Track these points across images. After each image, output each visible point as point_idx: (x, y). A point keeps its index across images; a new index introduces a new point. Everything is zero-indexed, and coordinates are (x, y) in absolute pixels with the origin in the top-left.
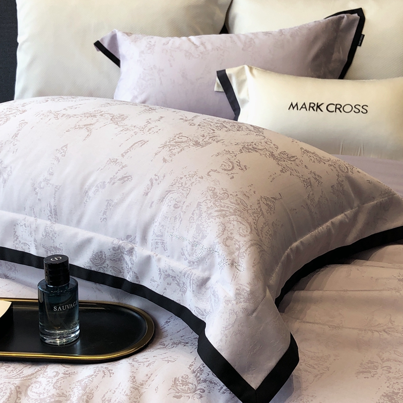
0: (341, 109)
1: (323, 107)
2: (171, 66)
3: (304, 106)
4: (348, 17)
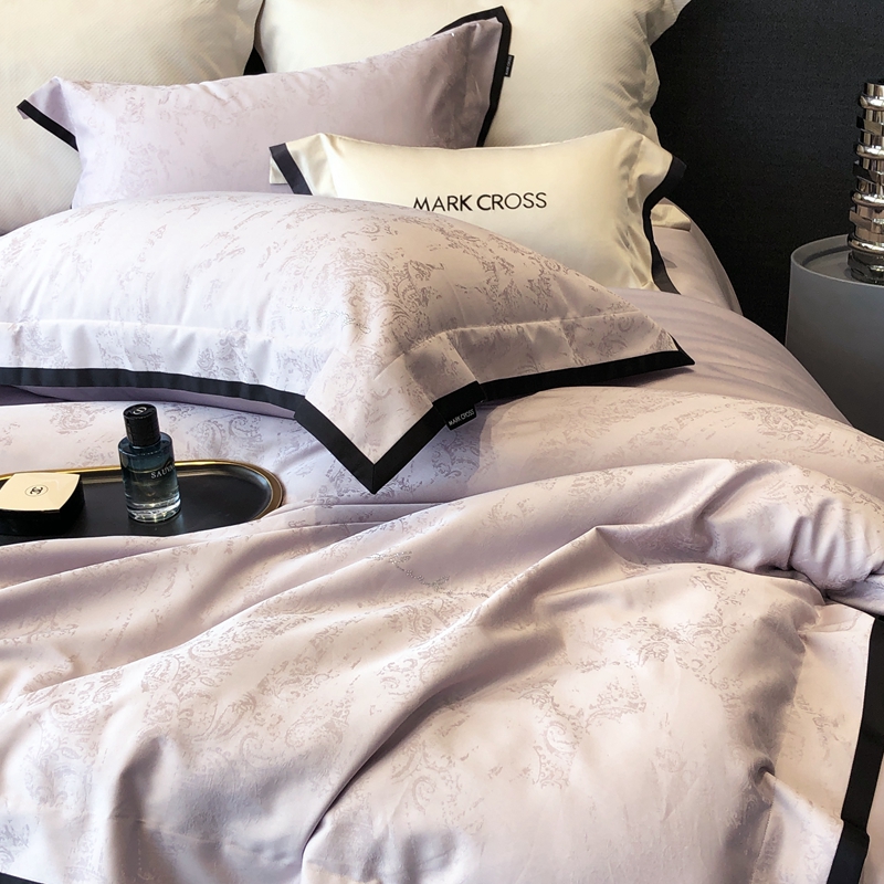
0: (502, 203)
1: (472, 203)
2: (182, 144)
3: (439, 204)
4: (482, 26)
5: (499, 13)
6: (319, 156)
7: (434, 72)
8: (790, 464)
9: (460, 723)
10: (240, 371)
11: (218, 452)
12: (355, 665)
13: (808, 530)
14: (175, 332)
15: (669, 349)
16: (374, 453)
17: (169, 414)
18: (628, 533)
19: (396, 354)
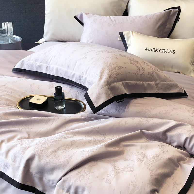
5: (179, 8)
6: (129, 36)
7: (160, 20)
8: (189, 125)
9: (95, 165)
10: (82, 82)
11: (77, 98)
12: (78, 148)
13: (188, 140)
14: (72, 72)
15: (182, 92)
16: (96, 105)
17: (70, 88)
18: (147, 133)
19: (106, 85)
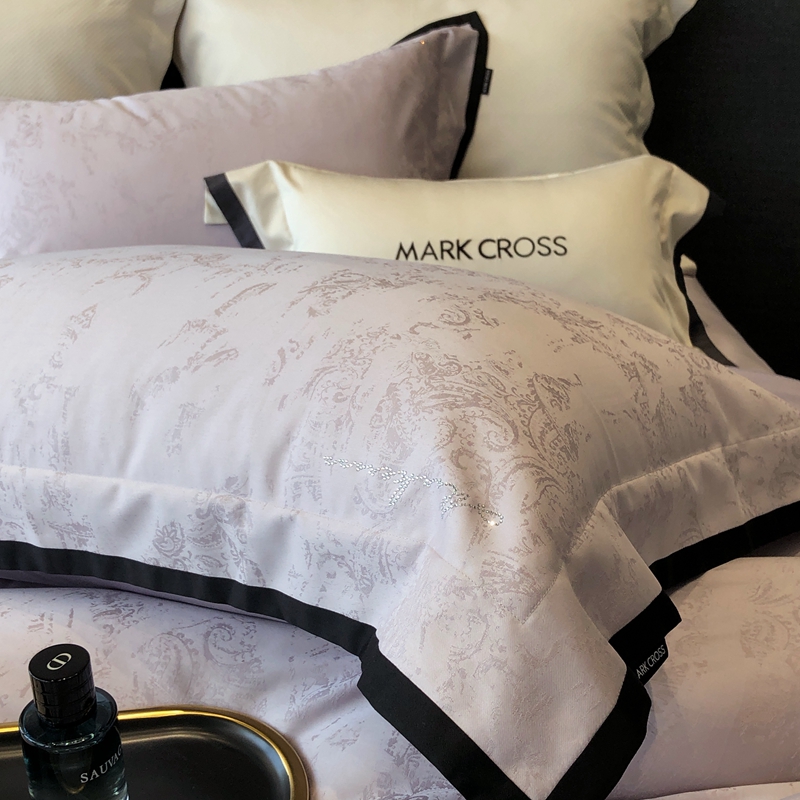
0: (511, 250)
1: (472, 249)
2: (91, 173)
3: (429, 251)
4: (456, 32)
5: (473, 19)
6: (267, 190)
7: (404, 86)
10: (231, 562)
